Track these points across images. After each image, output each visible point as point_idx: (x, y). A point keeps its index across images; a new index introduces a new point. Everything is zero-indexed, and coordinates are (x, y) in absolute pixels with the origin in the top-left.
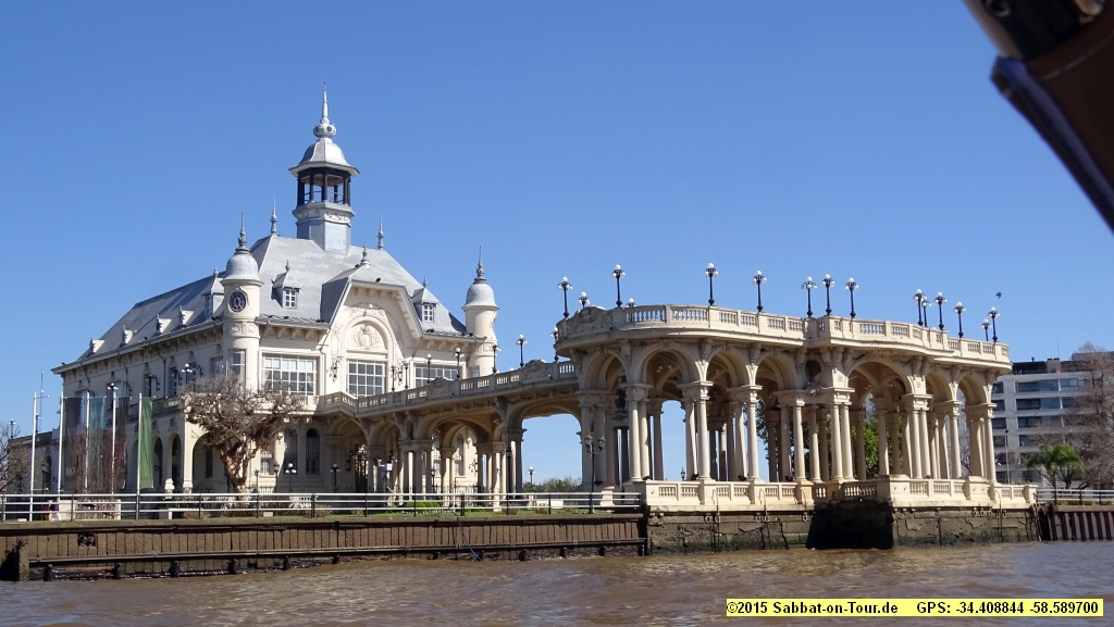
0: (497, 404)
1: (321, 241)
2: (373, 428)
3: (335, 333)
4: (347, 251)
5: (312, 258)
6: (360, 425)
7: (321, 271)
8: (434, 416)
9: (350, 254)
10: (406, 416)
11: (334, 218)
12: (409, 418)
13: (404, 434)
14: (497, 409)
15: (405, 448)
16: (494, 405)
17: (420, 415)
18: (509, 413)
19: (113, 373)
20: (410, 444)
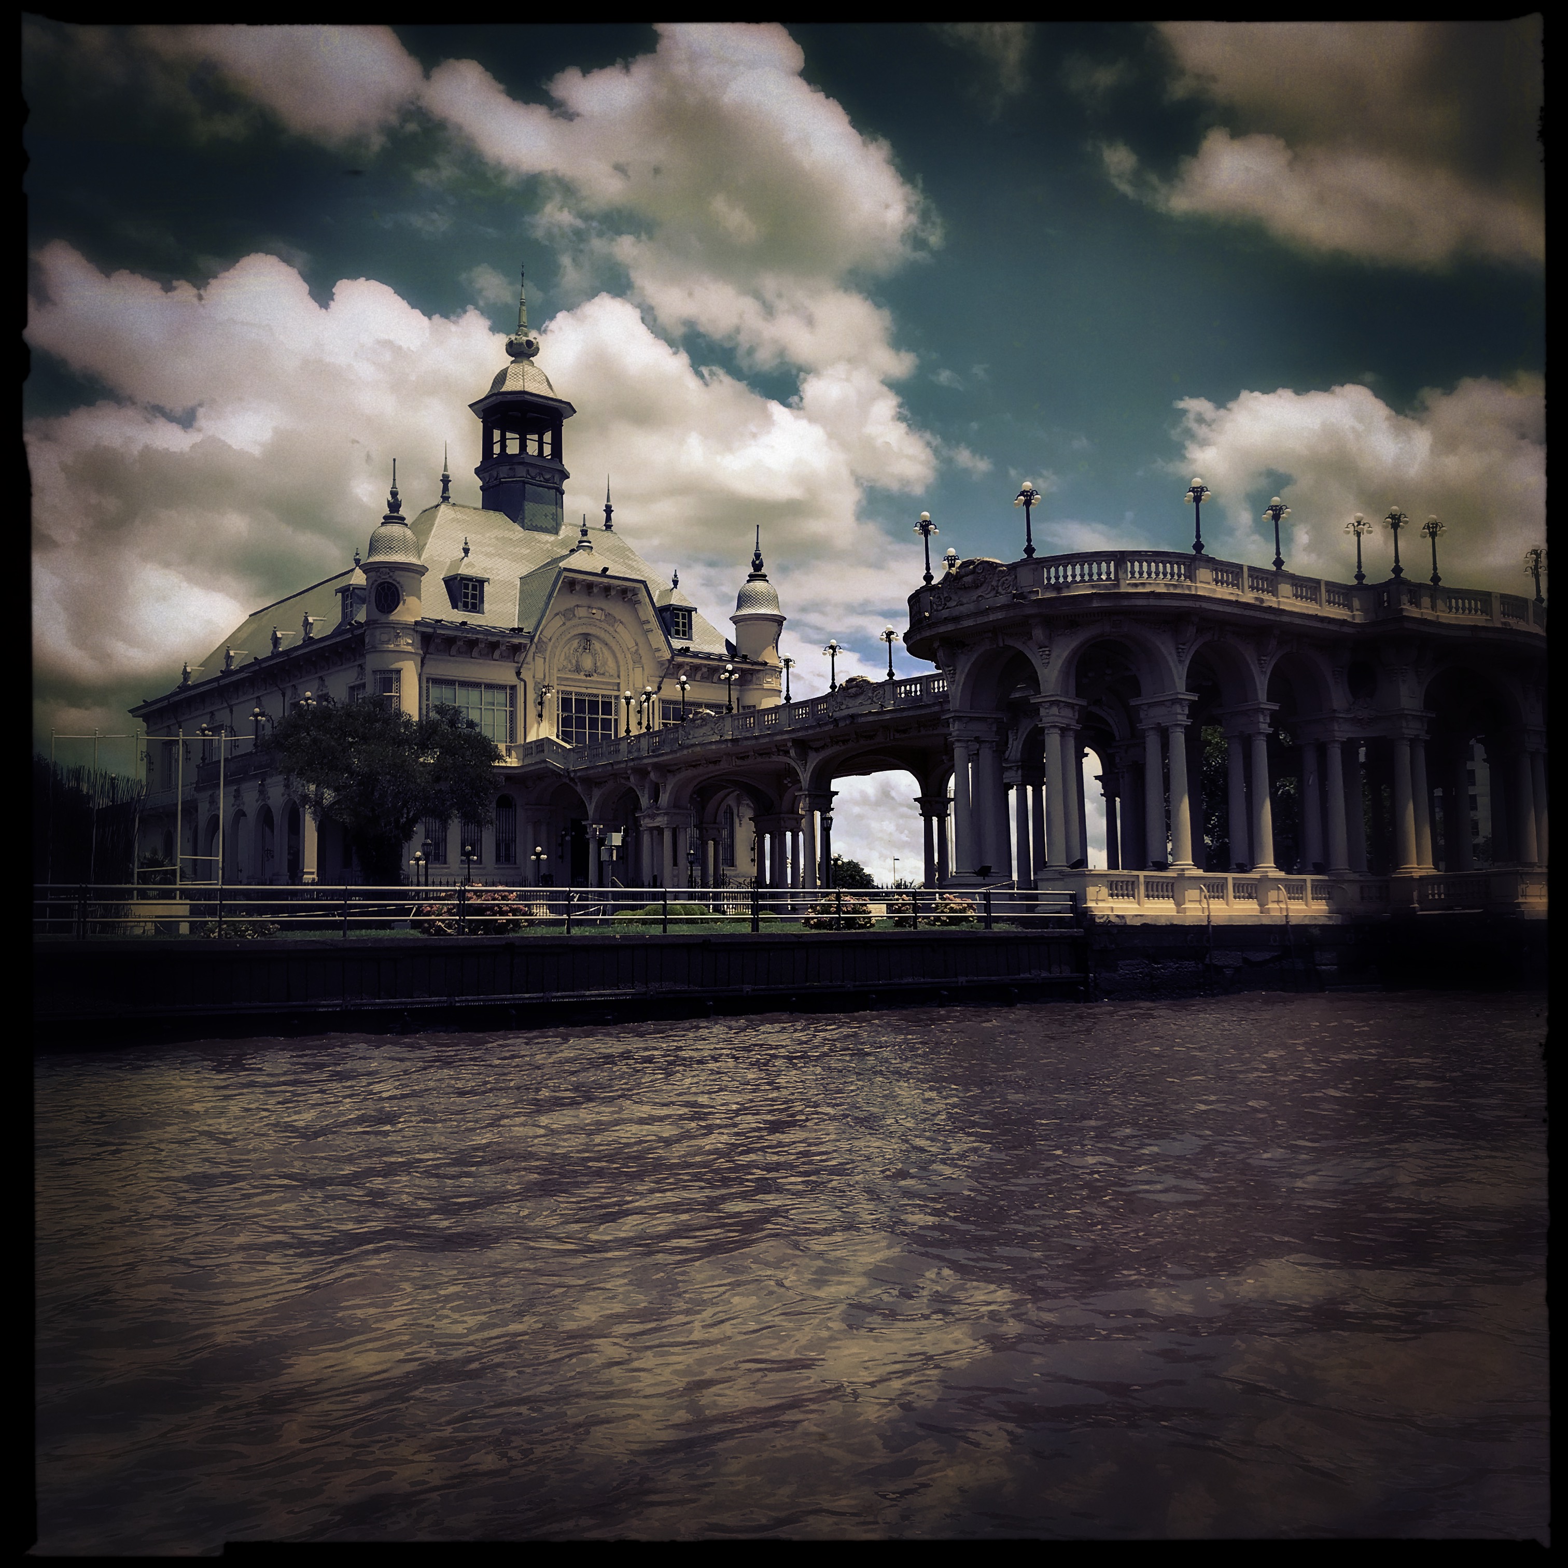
0: (792, 753)
1: (519, 515)
2: (597, 794)
3: (540, 649)
4: (559, 530)
5: (504, 539)
6: (579, 789)
7: (518, 557)
8: (690, 773)
9: (563, 534)
10: (649, 773)
11: (539, 479)
12: (652, 775)
13: (645, 801)
14: (792, 759)
15: (646, 823)
16: (787, 753)
17: (669, 771)
18: (811, 766)
19: (212, 713)
20: (653, 817)
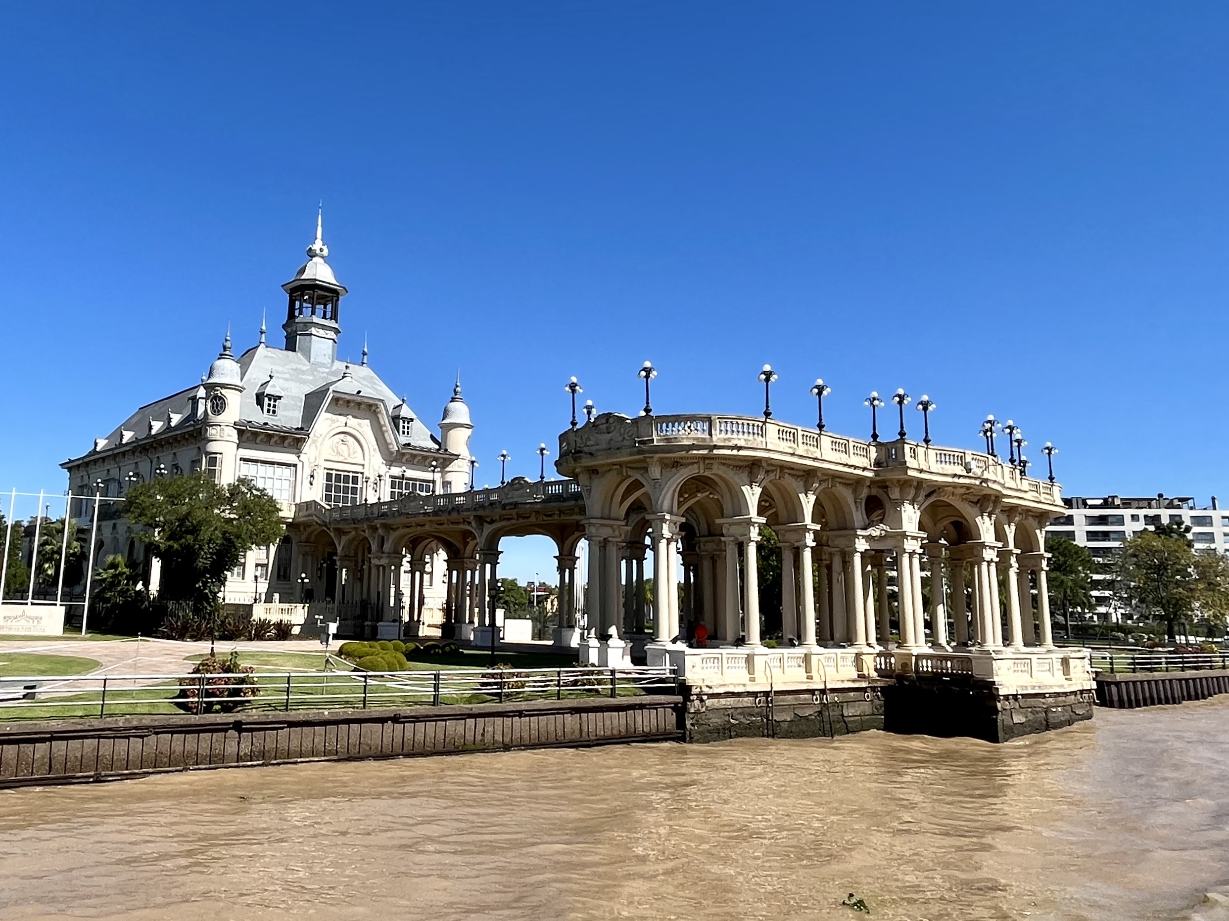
0: (473, 523)
1: (307, 355)
2: (344, 539)
3: (314, 442)
4: (332, 365)
5: (296, 370)
6: (333, 535)
7: (304, 382)
8: (406, 530)
9: (334, 368)
10: (377, 529)
11: (322, 332)
12: (380, 531)
13: (374, 548)
14: (473, 528)
15: (375, 562)
16: (469, 523)
17: (392, 529)
18: (485, 534)
19: (108, 470)
20: (380, 558)
